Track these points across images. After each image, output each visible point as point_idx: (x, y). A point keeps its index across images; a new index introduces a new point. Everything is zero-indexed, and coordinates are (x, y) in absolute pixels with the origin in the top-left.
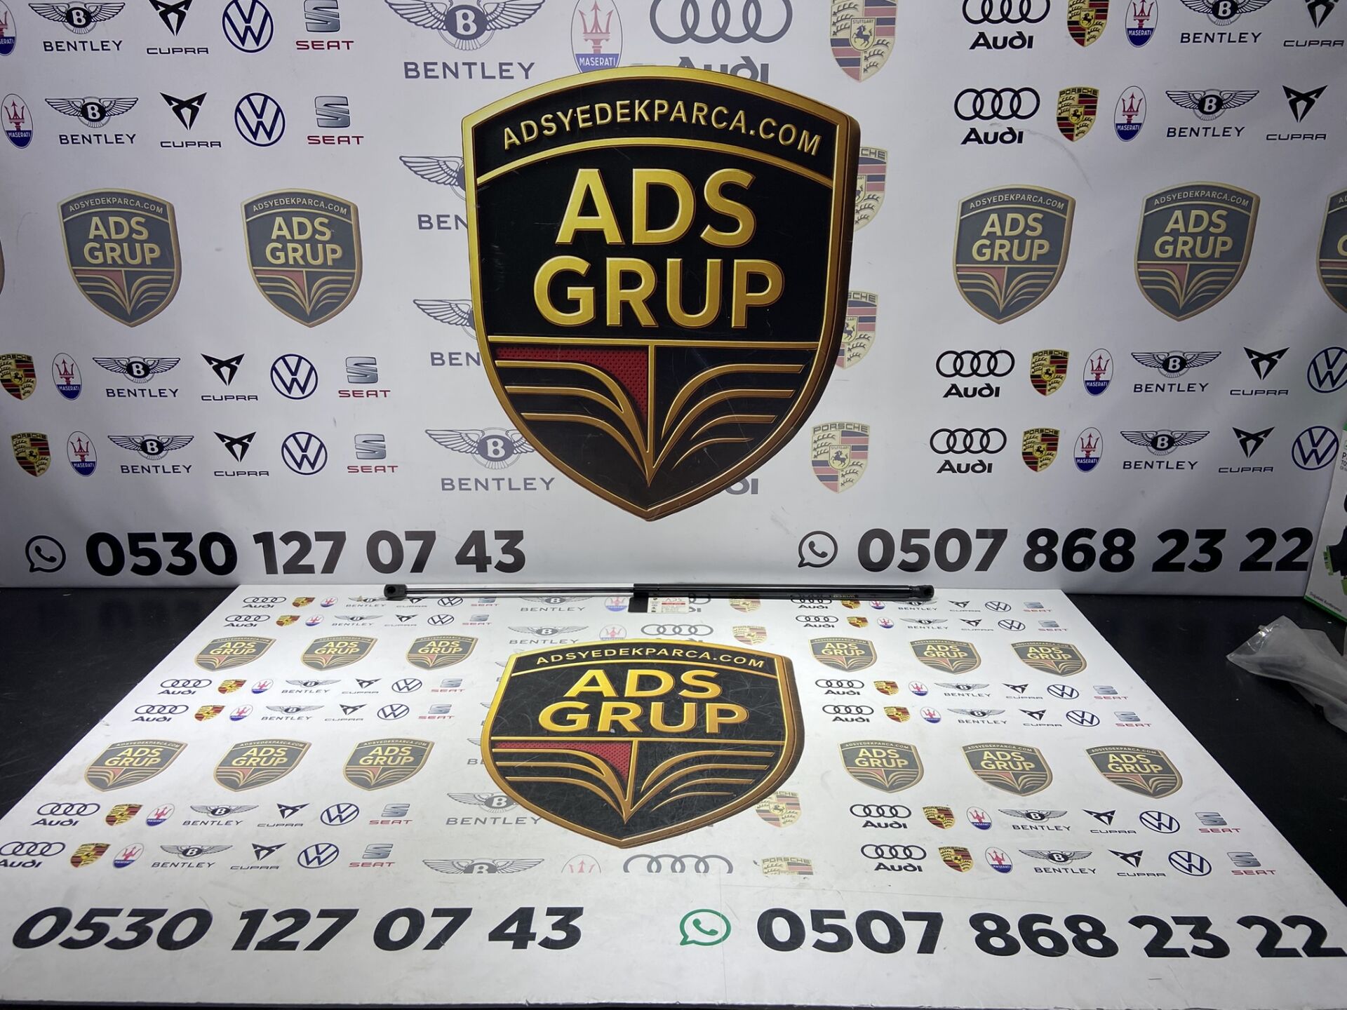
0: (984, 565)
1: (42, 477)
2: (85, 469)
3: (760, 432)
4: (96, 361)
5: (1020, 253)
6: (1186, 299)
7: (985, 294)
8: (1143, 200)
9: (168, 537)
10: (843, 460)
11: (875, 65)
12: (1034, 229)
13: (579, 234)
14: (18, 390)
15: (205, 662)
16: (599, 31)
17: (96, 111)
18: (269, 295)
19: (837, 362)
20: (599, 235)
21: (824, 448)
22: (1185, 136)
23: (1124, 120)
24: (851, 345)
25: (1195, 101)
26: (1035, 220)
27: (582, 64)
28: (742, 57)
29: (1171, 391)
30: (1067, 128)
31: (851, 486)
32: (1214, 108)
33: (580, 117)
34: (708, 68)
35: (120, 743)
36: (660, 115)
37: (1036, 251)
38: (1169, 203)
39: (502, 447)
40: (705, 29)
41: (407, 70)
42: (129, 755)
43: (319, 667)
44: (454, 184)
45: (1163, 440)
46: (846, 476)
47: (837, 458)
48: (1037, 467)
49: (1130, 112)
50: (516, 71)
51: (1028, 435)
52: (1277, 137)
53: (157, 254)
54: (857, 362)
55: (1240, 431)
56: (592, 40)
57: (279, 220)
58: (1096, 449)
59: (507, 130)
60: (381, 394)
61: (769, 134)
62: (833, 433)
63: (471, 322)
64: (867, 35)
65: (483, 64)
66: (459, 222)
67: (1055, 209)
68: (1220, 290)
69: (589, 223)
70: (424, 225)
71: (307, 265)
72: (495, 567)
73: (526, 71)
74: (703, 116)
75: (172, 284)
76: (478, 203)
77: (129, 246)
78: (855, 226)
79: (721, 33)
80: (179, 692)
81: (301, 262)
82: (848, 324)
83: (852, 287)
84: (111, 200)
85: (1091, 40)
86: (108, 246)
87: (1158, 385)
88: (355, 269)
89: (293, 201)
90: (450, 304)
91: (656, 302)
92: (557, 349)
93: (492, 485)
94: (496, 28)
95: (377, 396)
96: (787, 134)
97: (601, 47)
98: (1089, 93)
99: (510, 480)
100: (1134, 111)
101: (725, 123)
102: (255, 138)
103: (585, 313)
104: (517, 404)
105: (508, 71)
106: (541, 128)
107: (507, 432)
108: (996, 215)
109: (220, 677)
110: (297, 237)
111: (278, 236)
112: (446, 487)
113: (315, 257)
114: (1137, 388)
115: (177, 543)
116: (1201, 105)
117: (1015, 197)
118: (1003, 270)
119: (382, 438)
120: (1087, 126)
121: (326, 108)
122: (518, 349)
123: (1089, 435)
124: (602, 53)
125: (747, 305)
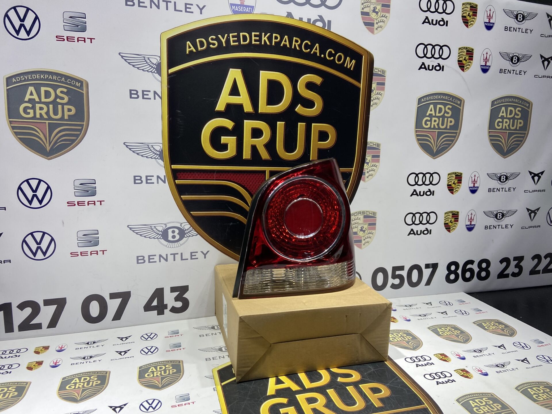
0: (428, 283)
5: (443, 125)
6: (507, 148)
7: (428, 144)
8: (491, 101)
10: (364, 231)
11: (381, 27)
12: (448, 113)
13: (229, 106)
18: (19, 138)
19: (361, 179)
20: (241, 106)
21: (355, 225)
22: (506, 73)
23: (484, 64)
24: (369, 169)
25: (510, 57)
26: (449, 108)
27: (234, 10)
28: (318, 15)
29: (502, 191)
30: (462, 66)
31: (369, 245)
32: (516, 61)
33: (231, 39)
34: (301, 19)
36: (275, 42)
37: (449, 124)
38: (500, 103)
39: (177, 234)
41: (127, 1)
44: (154, 72)
45: (500, 214)
46: (366, 240)
47: (361, 230)
48: (450, 230)
49: (486, 60)
50: (195, 9)
51: (446, 214)
52: (538, 76)
54: (371, 179)
55: (529, 209)
57: (31, 89)
58: (474, 220)
59: (188, 42)
60: (98, 203)
61: (331, 57)
62: (359, 217)
63: (161, 156)
64: (378, 12)
65: (175, 3)
66: (156, 95)
68: (520, 144)
69: (235, 100)
70: (133, 96)
71: (50, 118)
72: (170, 311)
73: (201, 10)
74: (299, 45)
76: (169, 85)
78: (371, 108)
79: (308, 1)
81: (45, 116)
82: (367, 159)
83: (369, 140)
85: (471, 25)
87: (497, 189)
88: (84, 122)
89: (42, 76)
90: (148, 145)
91: (271, 146)
92: (214, 173)
93: (171, 258)
95: (95, 205)
96: (340, 59)
97: (244, 1)
98: (470, 50)
99: (182, 254)
100: (487, 60)
101: (309, 50)
102: (18, 35)
103: (231, 152)
104: (188, 207)
105: (190, 8)
106: (209, 44)
107: (182, 224)
108: (433, 105)
110: (43, 100)
111: (30, 99)
112: (140, 261)
113: (56, 113)
114: (490, 190)
116: (512, 59)
117: (440, 97)
118: (435, 132)
119: (96, 232)
120: (469, 65)
121: (70, 19)
122: (190, 173)
123: (471, 214)
124: (245, 4)
125: (318, 148)
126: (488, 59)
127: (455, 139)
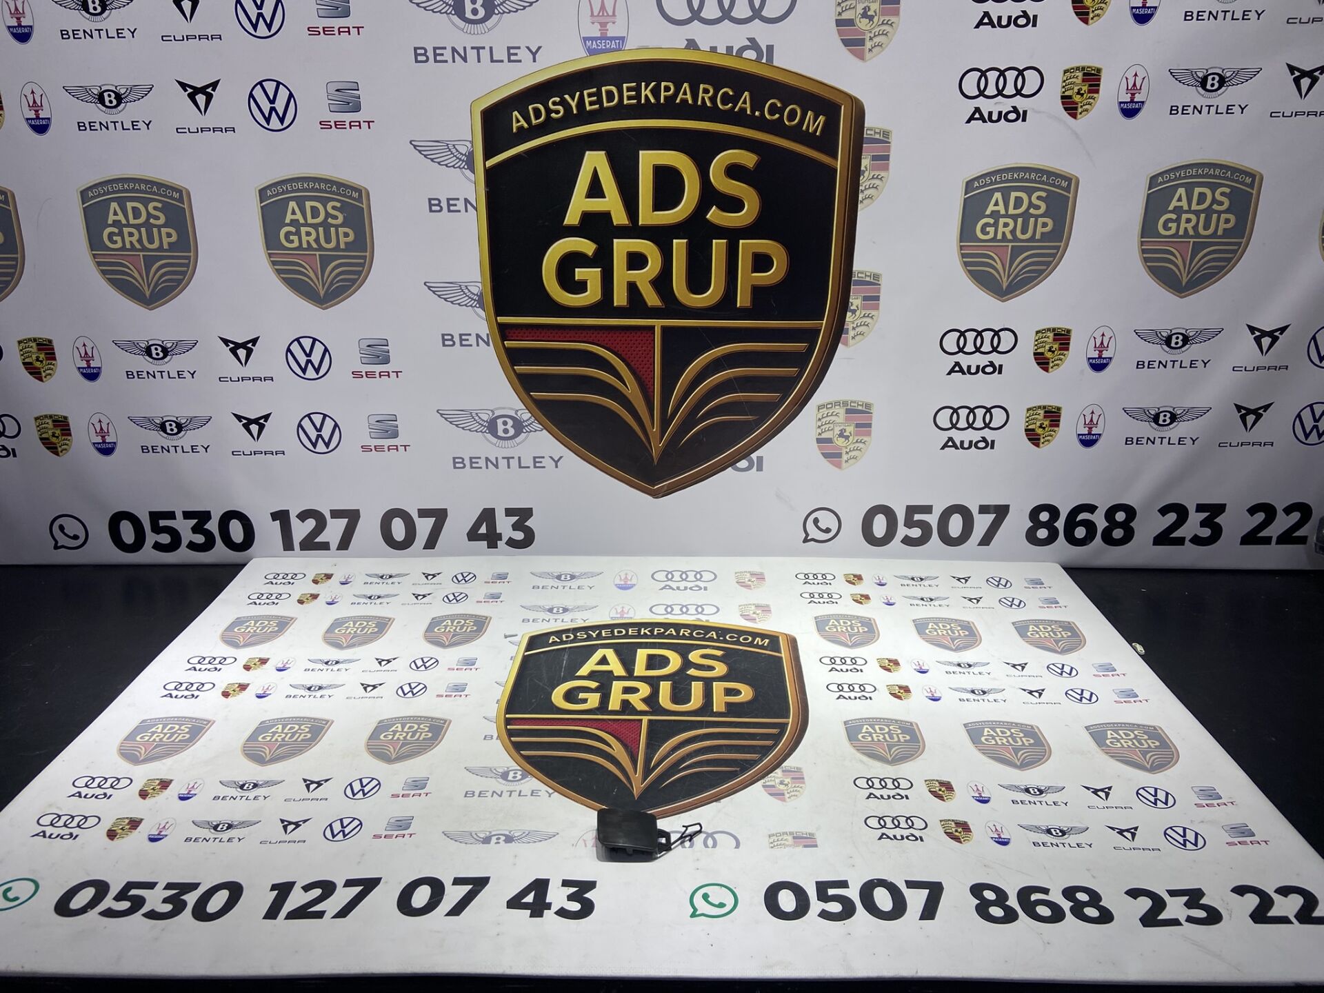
0: (986, 540)
1: (65, 457)
2: (106, 450)
3: (765, 410)
4: (116, 344)
5: (1024, 231)
6: (1189, 276)
7: (991, 273)
8: (1147, 177)
9: (188, 515)
10: (847, 438)
11: (880, 45)
12: (1038, 207)
13: (587, 217)
14: (40, 373)
15: (229, 639)
16: (605, 14)
17: (112, 98)
18: (282, 278)
19: (841, 340)
20: (607, 216)
21: (827, 426)
22: (1189, 114)
23: (1127, 98)
24: (856, 323)
25: (1197, 79)
26: (1039, 198)
27: (589, 47)
28: (748, 39)
29: (1173, 367)
30: (1070, 107)
31: (856, 463)
32: (1217, 85)
33: (587, 100)
34: (713, 49)
35: (150, 720)
36: (666, 97)
37: (1040, 230)
38: (1173, 180)
39: (512, 427)
40: (711, 11)
41: (416, 55)
42: (159, 730)
43: (338, 646)
44: (464, 167)
45: (1165, 416)
46: (850, 454)
47: (841, 435)
48: (1039, 443)
49: (1133, 90)
50: (523, 54)
51: (1031, 412)
52: (1281, 114)
53: (174, 238)
54: (860, 341)
55: (1240, 406)
56: (600, 23)
57: (292, 204)
58: (1099, 425)
59: (516, 113)
60: (393, 375)
61: (774, 115)
62: (837, 411)
63: (481, 303)
64: (872, 15)
65: (491, 48)
66: (469, 206)
67: (1059, 187)
68: (1224, 267)
69: (596, 205)
70: (434, 208)
71: (321, 248)
72: (505, 544)
73: (534, 54)
74: (710, 98)
75: (188, 267)
76: (487, 186)
77: (146, 230)
78: (859, 206)
79: (726, 15)
80: (206, 669)
81: (315, 246)
82: (852, 303)
83: (856, 268)
84: (128, 186)
85: (1095, 18)
86: (126, 230)
87: (1160, 362)
88: (366, 252)
89: (305, 185)
90: (460, 286)
91: (662, 282)
92: (565, 329)
93: (502, 463)
94: (504, 12)
95: (389, 377)
96: (792, 115)
97: (607, 30)
98: (1093, 72)
99: (519, 458)
101: (730, 105)
102: (268, 125)
103: (593, 294)
104: (526, 384)
105: (516, 54)
106: (549, 111)
107: (517, 411)
108: (1000, 193)
109: (245, 655)
110: (310, 220)
111: (292, 220)
112: (457, 465)
113: (328, 240)
114: (1140, 365)
115: (197, 520)
116: (1203, 83)
117: (1018, 176)
118: (1006, 248)
119: (393, 417)
120: (1090, 104)
121: (337, 93)
122: (527, 329)
123: (1091, 411)
124: (608, 35)
125: (752, 285)
126: (1138, 88)
127: (1054, 260)
